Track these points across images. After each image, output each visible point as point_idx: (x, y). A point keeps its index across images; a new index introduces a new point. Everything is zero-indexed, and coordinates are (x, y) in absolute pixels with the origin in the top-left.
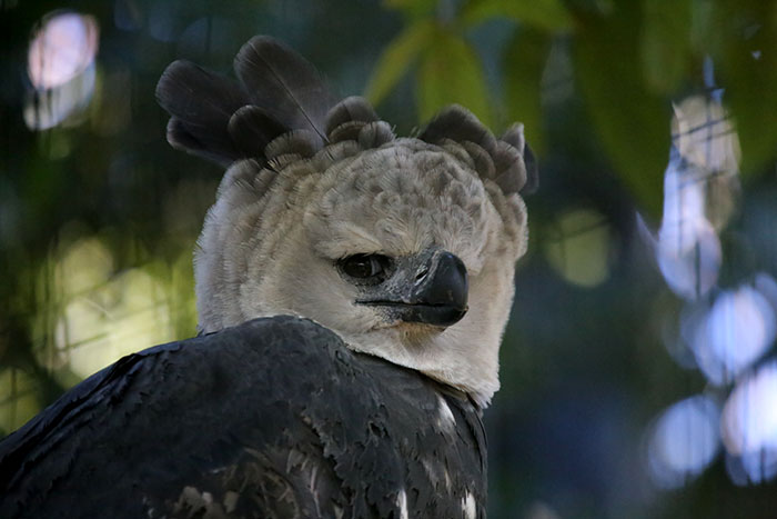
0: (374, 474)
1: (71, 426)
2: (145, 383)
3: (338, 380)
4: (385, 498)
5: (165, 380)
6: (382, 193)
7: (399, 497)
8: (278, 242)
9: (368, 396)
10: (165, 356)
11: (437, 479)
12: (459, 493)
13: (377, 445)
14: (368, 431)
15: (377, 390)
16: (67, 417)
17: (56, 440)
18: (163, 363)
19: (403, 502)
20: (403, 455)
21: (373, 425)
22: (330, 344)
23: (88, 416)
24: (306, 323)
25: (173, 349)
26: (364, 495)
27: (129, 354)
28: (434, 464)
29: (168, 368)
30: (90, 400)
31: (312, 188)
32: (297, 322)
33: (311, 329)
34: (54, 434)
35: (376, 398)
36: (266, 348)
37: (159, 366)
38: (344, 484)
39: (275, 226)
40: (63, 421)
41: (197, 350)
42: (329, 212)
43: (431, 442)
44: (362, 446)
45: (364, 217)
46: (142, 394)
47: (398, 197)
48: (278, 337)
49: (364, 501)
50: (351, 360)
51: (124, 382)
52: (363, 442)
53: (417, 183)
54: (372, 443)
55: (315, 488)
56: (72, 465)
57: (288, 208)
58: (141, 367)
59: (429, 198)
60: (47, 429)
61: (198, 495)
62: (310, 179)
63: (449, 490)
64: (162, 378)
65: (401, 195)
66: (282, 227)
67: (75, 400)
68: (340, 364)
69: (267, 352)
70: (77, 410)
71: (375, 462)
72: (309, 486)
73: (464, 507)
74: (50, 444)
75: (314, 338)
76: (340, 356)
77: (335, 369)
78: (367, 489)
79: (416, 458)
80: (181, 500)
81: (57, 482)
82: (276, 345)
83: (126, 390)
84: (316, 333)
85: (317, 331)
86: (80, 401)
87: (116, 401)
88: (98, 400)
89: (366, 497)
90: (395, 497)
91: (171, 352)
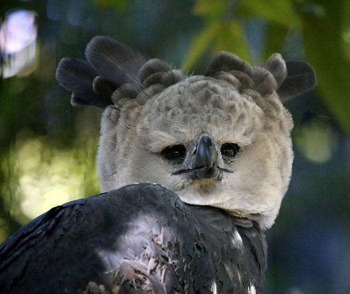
0: (198, 273)
1: (23, 248)
2: (65, 223)
3: (176, 219)
4: (204, 287)
5: (77, 221)
6: (171, 110)
7: (212, 286)
8: (127, 149)
9: (193, 228)
10: (77, 207)
11: (233, 276)
12: (246, 284)
13: (199, 257)
14: (194, 248)
15: (199, 224)
16: (21, 243)
17: (14, 257)
18: (76, 211)
19: (214, 289)
20: (214, 262)
21: (197, 245)
22: (172, 199)
23: (33, 242)
24: (158, 187)
25: (81, 203)
26: (192, 285)
27: (56, 206)
28: (232, 268)
29: (79, 213)
30: (34, 233)
31: (139, 114)
32: (152, 186)
33: (161, 191)
34: (14, 252)
35: (198, 229)
36: (135, 202)
37: (74, 213)
38: (180, 280)
39: (124, 139)
40: (19, 245)
41: (95, 204)
42: (148, 127)
43: (230, 254)
44: (191, 257)
45: (165, 126)
46: (63, 229)
47: (180, 110)
48: (142, 196)
49: (192, 288)
50: (184, 208)
51: (53, 222)
52: (191, 255)
53: (191, 100)
54: (197, 255)
55: (164, 281)
56: (24, 270)
57: (128, 128)
58: (64, 213)
59: (198, 107)
60: (9, 250)
61: (97, 286)
62: (136, 110)
63: (241, 282)
64: (75, 220)
65: (182, 108)
66: (127, 140)
67: (25, 233)
68: (178, 210)
69: (135, 204)
70: (26, 239)
71: (198, 267)
72: (161, 281)
73: (249, 292)
74: (11, 259)
75: (162, 196)
76: (177, 206)
77: (175, 213)
78: (194, 281)
79: (221, 263)
80: (87, 290)
81: (16, 280)
82: (140, 200)
83: (55, 226)
84: (163, 193)
85: (164, 191)
86: (28, 234)
87: (49, 233)
88: (39, 232)
89: (193, 286)
90: (210, 286)
91: (81, 205)
